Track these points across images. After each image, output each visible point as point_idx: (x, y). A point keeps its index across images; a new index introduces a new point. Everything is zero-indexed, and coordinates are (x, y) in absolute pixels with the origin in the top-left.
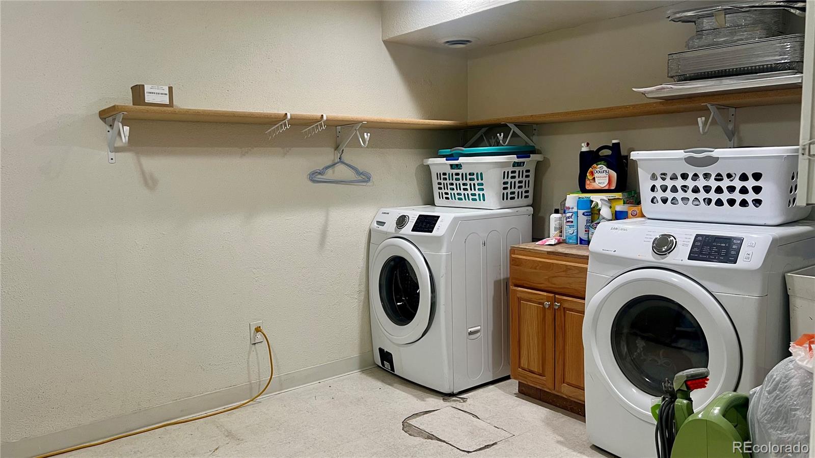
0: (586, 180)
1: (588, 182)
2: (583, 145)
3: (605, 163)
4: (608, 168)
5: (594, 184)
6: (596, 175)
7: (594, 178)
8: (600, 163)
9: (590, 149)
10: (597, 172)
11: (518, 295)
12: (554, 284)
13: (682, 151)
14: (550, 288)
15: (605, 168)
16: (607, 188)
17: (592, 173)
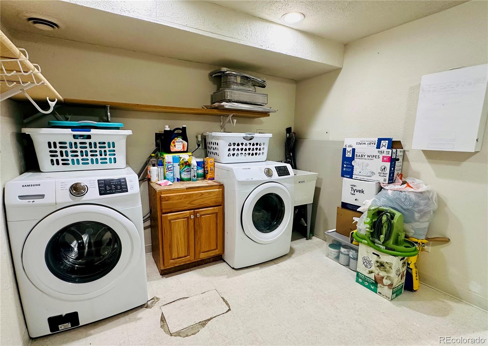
0: (171, 146)
1: (171, 147)
2: (166, 126)
3: (182, 137)
4: (183, 140)
5: (175, 148)
6: (176, 144)
7: (175, 145)
8: (179, 137)
9: (170, 129)
10: (176, 142)
11: (168, 219)
12: (194, 204)
13: (244, 133)
14: (191, 208)
15: (181, 140)
16: (182, 150)
17: (174, 143)
